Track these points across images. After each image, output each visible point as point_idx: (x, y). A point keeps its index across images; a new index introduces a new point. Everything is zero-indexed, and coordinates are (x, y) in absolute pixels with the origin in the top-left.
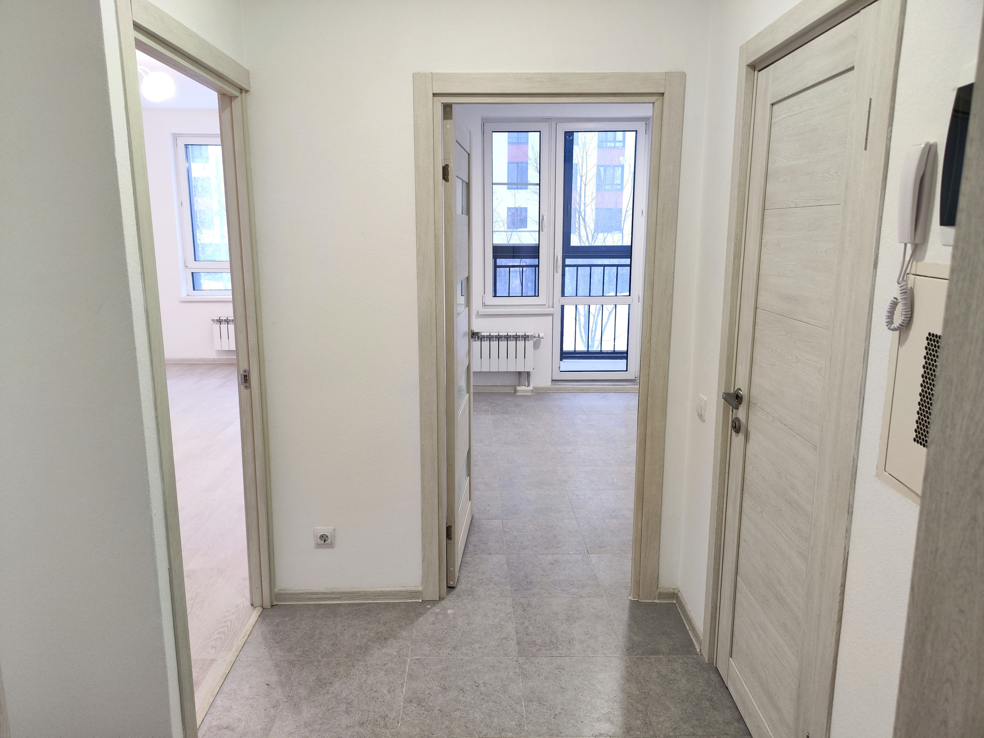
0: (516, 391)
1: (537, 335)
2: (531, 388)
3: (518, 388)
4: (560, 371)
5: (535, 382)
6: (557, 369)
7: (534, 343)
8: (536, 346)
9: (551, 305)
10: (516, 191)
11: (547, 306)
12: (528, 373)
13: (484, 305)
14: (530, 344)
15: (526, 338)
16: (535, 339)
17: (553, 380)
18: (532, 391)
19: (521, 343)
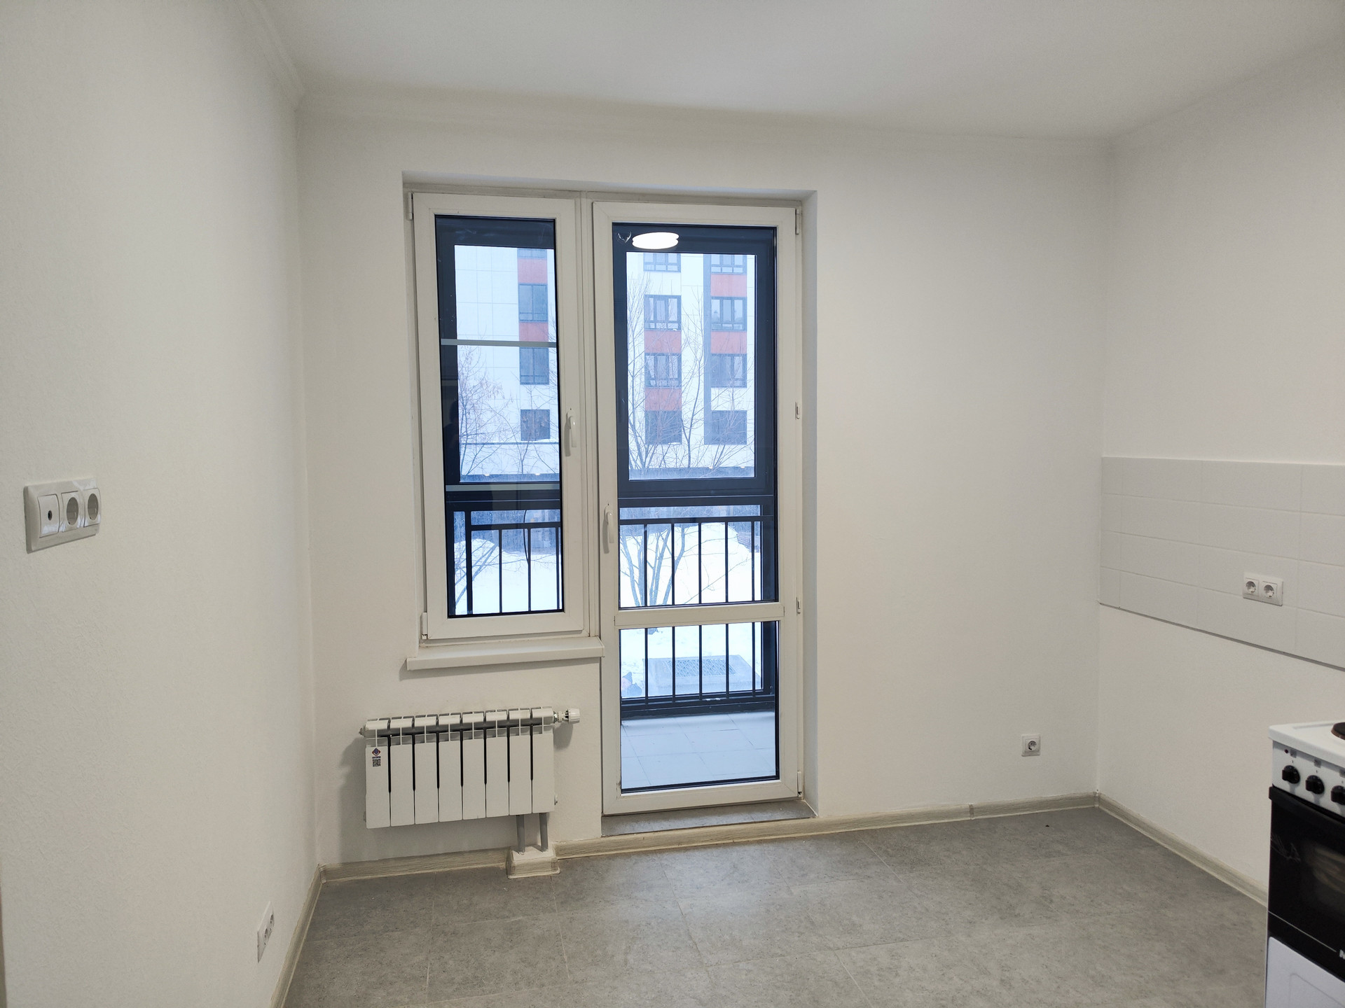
0: (509, 869)
1: (562, 716)
2: (549, 854)
3: (518, 858)
4: (624, 791)
5: (559, 834)
6: (615, 786)
7: (557, 733)
8: (561, 741)
9: (594, 631)
10: (533, 386)
11: (585, 633)
12: (543, 818)
13: (426, 641)
14: (544, 739)
15: (532, 725)
16: (557, 725)
17: (604, 817)
18: (553, 865)
19: (520, 741)
